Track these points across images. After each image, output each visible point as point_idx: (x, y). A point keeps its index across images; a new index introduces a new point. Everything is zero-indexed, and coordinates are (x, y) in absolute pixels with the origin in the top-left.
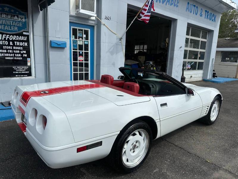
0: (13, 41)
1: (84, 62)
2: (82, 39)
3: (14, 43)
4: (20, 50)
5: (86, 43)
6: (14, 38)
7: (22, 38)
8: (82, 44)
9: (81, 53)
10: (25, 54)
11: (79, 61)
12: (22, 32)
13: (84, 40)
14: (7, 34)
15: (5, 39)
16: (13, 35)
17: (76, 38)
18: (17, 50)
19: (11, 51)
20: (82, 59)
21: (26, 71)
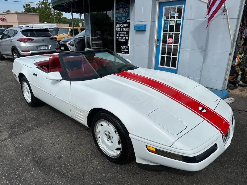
0: (122, 28)
1: (173, 44)
2: (174, 19)
3: (122, 29)
4: (125, 34)
5: (178, 22)
6: (123, 26)
7: (126, 25)
8: (173, 24)
9: (171, 34)
10: (127, 37)
11: (168, 43)
12: (127, 21)
13: (175, 20)
14: (120, 23)
15: (119, 26)
16: (122, 23)
17: (167, 18)
18: (123, 34)
19: (121, 35)
20: (172, 42)
21: (127, 49)
